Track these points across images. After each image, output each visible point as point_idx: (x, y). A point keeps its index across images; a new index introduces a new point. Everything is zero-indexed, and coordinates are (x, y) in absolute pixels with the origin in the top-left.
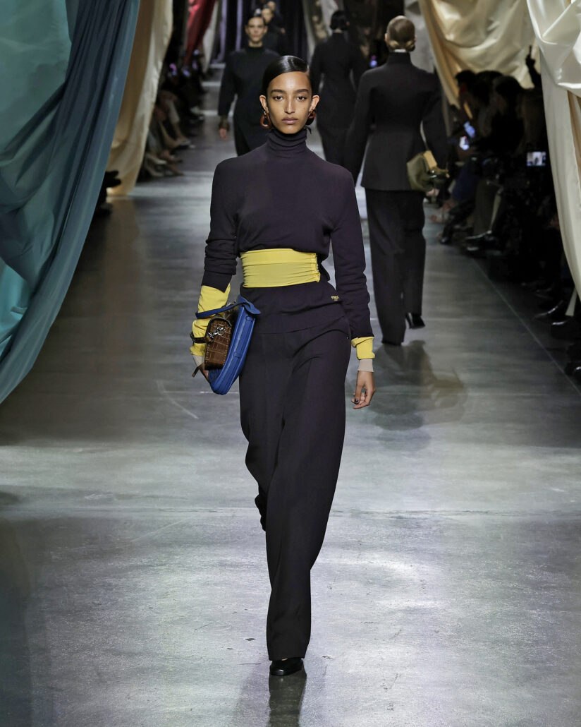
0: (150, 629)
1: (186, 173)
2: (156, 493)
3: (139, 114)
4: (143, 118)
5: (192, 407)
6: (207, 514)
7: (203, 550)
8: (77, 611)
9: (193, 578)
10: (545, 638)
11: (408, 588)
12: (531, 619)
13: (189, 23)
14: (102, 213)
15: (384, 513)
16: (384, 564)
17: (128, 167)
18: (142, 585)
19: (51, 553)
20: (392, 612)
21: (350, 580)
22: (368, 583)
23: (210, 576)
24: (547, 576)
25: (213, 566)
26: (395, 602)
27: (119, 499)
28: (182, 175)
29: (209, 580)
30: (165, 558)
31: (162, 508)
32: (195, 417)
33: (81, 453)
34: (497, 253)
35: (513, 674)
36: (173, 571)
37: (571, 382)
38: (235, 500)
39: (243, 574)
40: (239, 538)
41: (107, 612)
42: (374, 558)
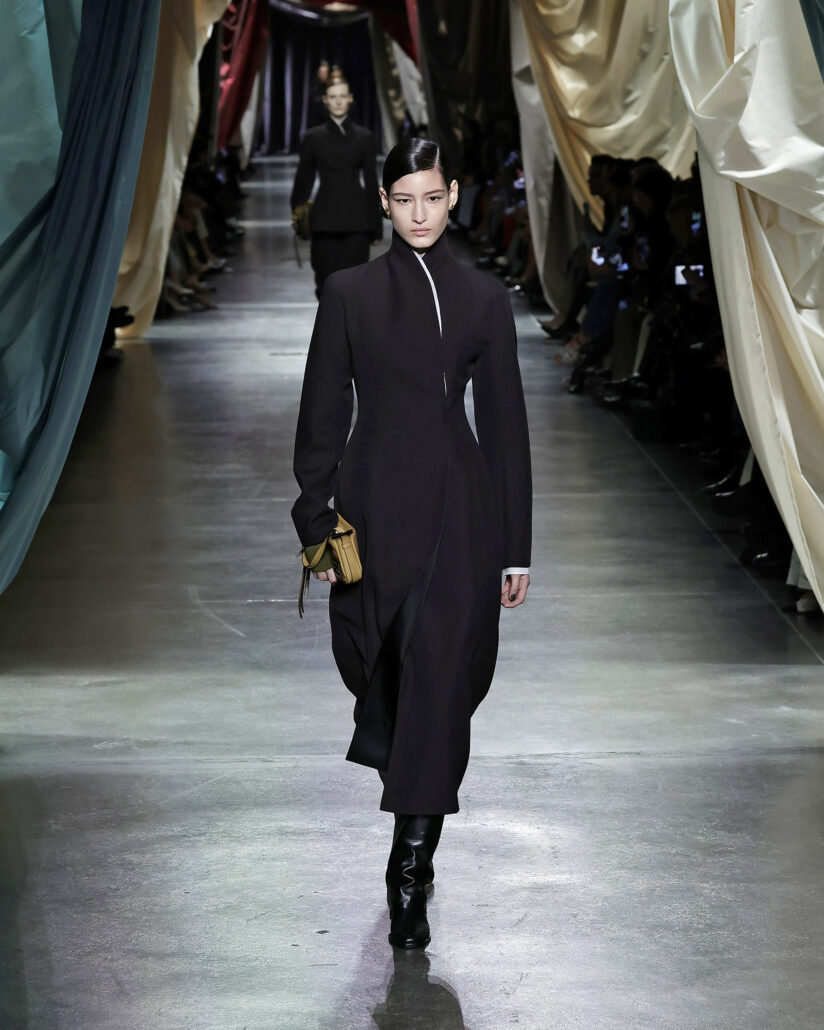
0: (186, 920)
1: (220, 305)
2: (190, 738)
3: (155, 227)
4: (161, 232)
5: (235, 621)
6: (260, 765)
7: (256, 813)
8: (88, 900)
9: (243, 851)
10: (720, 921)
11: (535, 858)
12: (702, 895)
13: (220, 104)
14: (109, 362)
15: (500, 757)
16: (501, 827)
17: (141, 299)
18: (175, 862)
19: (51, 822)
20: (513, 891)
21: (456, 848)
22: (480, 853)
23: (266, 848)
24: (721, 837)
25: (270, 834)
26: (517, 877)
27: (140, 748)
28: (215, 308)
29: (265, 853)
30: (203, 825)
31: (199, 758)
32: (241, 634)
33: (89, 685)
34: (646, 404)
35: (679, 970)
36: (215, 843)
37: (749, 576)
38: (298, 745)
39: (311, 844)
40: (303, 795)
41: (127, 900)
42: (487, 819)
